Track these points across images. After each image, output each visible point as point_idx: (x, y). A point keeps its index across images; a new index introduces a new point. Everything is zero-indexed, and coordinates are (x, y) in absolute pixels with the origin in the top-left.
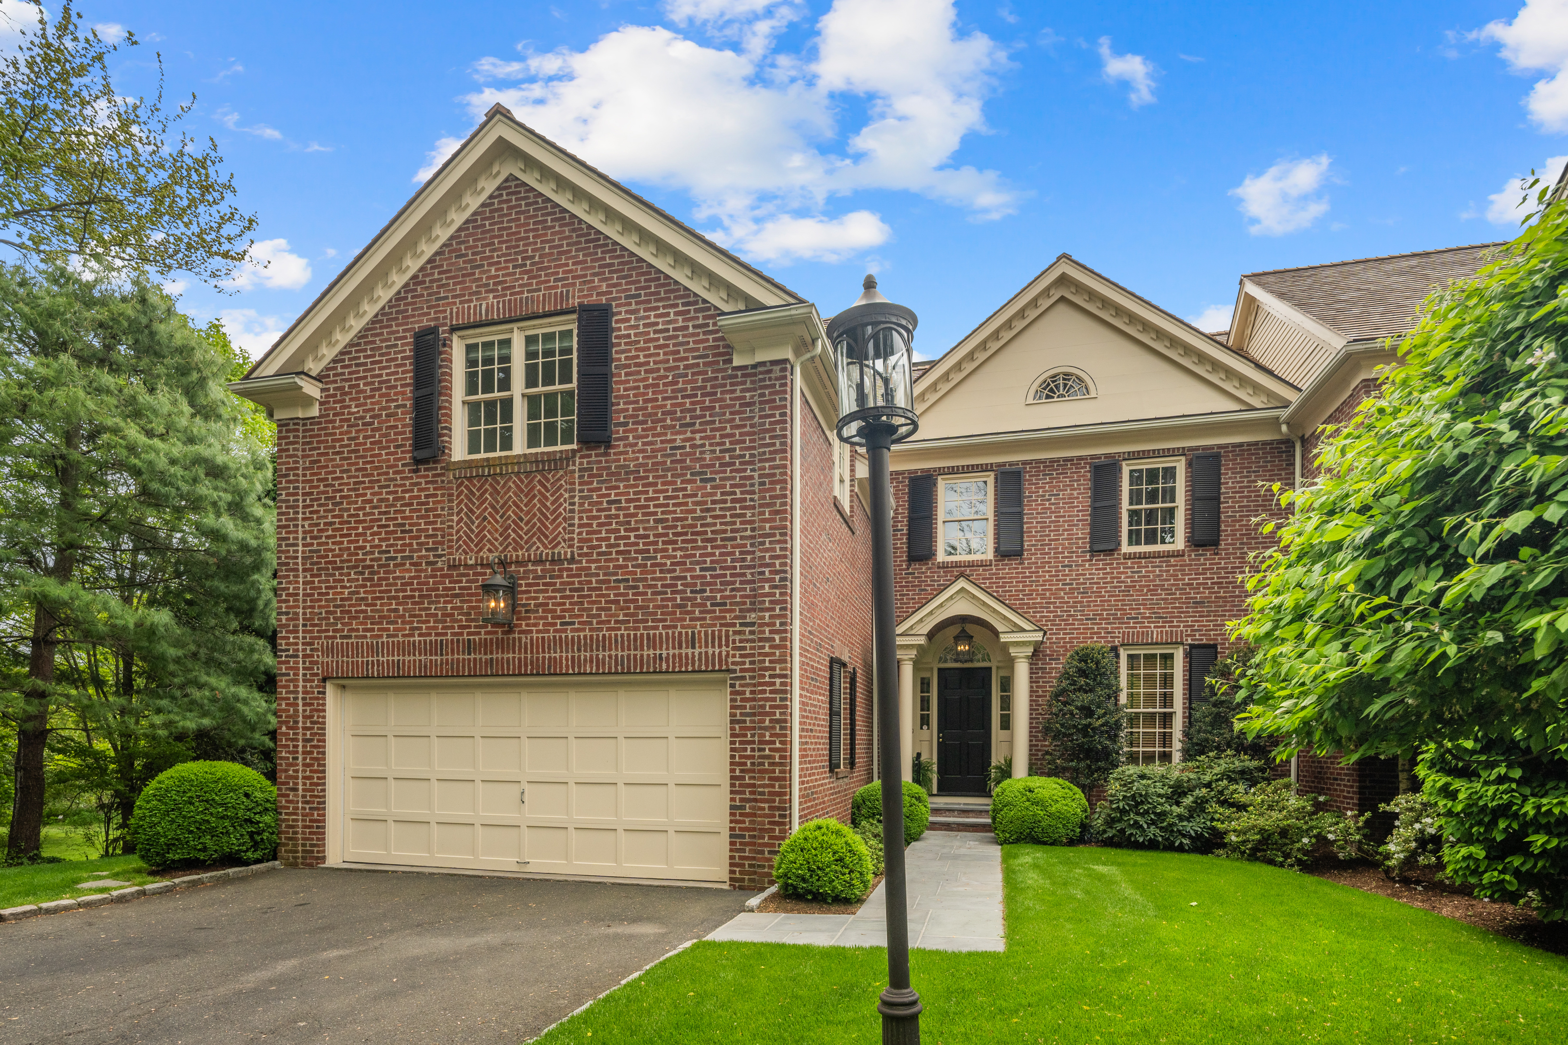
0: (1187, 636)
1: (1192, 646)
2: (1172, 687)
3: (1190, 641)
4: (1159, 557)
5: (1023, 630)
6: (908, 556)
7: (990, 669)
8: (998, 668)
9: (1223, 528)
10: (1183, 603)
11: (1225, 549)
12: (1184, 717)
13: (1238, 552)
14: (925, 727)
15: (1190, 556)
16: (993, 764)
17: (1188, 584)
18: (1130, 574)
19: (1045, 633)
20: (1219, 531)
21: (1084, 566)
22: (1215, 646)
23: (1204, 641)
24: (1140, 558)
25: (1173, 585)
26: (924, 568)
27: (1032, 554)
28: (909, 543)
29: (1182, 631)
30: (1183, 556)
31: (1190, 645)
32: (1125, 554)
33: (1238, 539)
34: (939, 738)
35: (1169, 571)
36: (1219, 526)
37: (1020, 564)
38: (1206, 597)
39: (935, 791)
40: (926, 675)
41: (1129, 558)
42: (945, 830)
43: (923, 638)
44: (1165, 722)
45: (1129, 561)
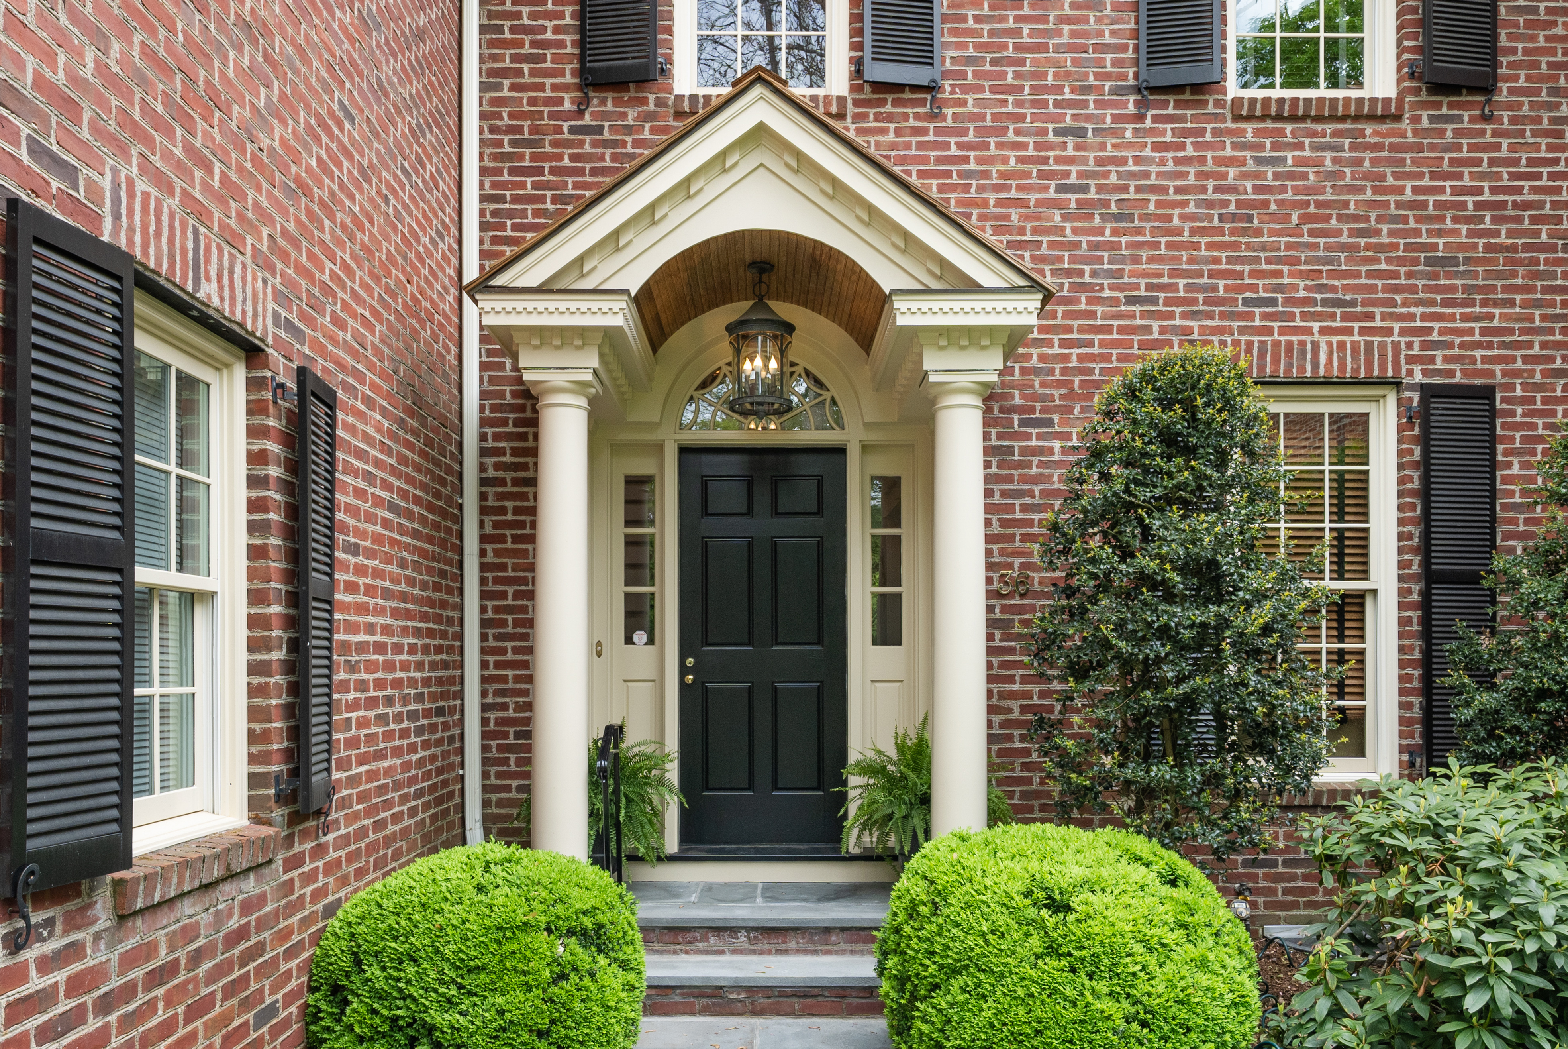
0: (1411, 359)
1: (1429, 392)
2: (1364, 516)
3: (1418, 378)
4: (1334, 118)
5: (973, 288)
6: (582, 72)
7: (840, 451)
8: (865, 448)
9: (1504, 42)
10: (1401, 261)
11: (1510, 106)
12: (1402, 606)
13: (1546, 115)
14: (640, 637)
15: (1416, 119)
16: (853, 756)
17: (1412, 205)
18: (1250, 166)
19: (1048, 297)
20: (1493, 51)
21: (1117, 133)
22: (1487, 393)
23: (1458, 379)
24: (1279, 118)
25: (1372, 204)
26: (632, 114)
27: (966, 89)
28: (582, 30)
29: (1396, 346)
30: (1398, 118)
31: (1422, 387)
32: (1237, 102)
33: (1542, 78)
34: (683, 670)
35: (1359, 162)
36: (1495, 37)
37: (933, 117)
38: (1462, 247)
39: (672, 844)
40: (641, 467)
41: (1250, 118)
42: (706, 1011)
43: (620, 304)
44: (1341, 620)
45: (1249, 128)
